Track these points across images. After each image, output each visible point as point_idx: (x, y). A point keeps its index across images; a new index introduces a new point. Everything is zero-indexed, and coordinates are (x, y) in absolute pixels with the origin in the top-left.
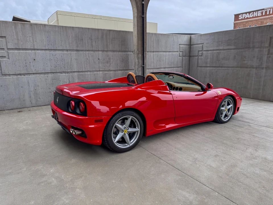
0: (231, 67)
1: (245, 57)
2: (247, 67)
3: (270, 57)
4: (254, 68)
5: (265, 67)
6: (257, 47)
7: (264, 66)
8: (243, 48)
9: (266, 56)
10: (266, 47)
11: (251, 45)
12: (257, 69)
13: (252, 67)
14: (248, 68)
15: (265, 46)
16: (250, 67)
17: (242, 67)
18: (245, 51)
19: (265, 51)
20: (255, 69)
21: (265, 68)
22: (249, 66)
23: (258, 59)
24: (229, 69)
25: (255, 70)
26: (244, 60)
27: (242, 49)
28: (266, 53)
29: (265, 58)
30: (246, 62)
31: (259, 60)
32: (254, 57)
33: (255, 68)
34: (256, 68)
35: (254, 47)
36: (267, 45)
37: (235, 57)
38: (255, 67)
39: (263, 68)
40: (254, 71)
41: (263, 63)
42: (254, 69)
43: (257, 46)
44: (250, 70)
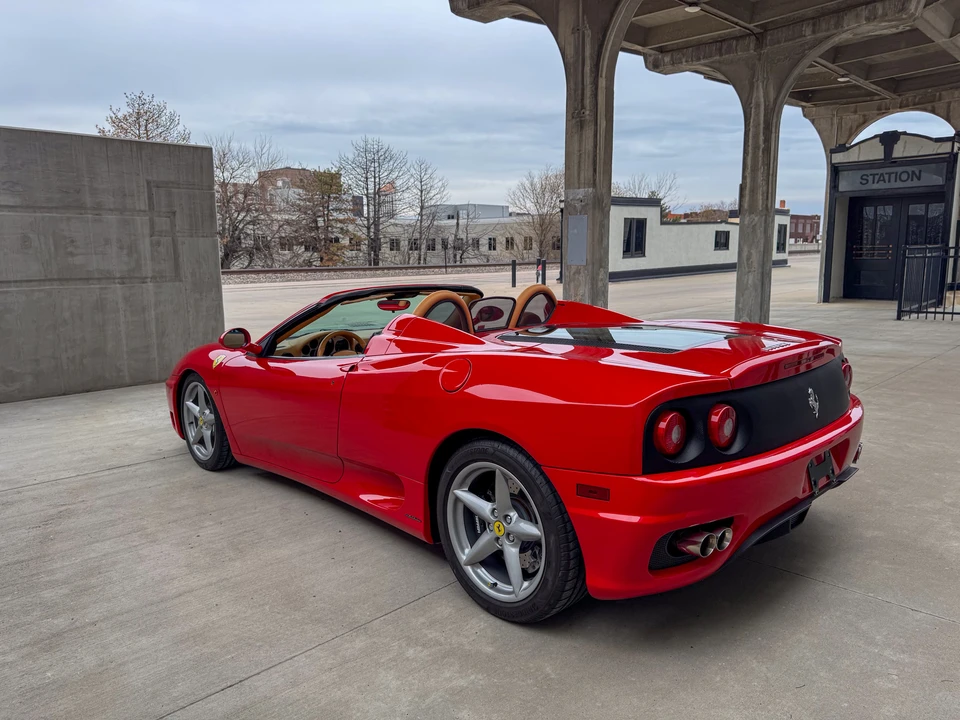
0: (16, 282)
1: (72, 241)
2: (88, 279)
3: (158, 243)
4: (114, 278)
5: (150, 275)
6: (110, 210)
7: (148, 269)
8: (56, 208)
9: (147, 240)
10: (140, 211)
11: (88, 200)
12: (124, 283)
13: (107, 277)
14: (91, 282)
15: (138, 208)
16: (99, 279)
17: (67, 280)
18: (69, 219)
19: (141, 223)
20: (119, 283)
21: (153, 278)
22: (96, 276)
23: (121, 248)
24: (7, 292)
25: (118, 285)
26: (72, 254)
27: (50, 209)
28: (147, 231)
29: (145, 245)
30: (78, 260)
31: (125, 251)
32: (107, 242)
33: (117, 281)
34: (123, 280)
35: (98, 208)
36: (143, 205)
37: (25, 239)
38: (118, 275)
39: (143, 280)
40: (117, 291)
41: (143, 262)
42: (114, 283)
43: (112, 207)
44: (101, 289)
